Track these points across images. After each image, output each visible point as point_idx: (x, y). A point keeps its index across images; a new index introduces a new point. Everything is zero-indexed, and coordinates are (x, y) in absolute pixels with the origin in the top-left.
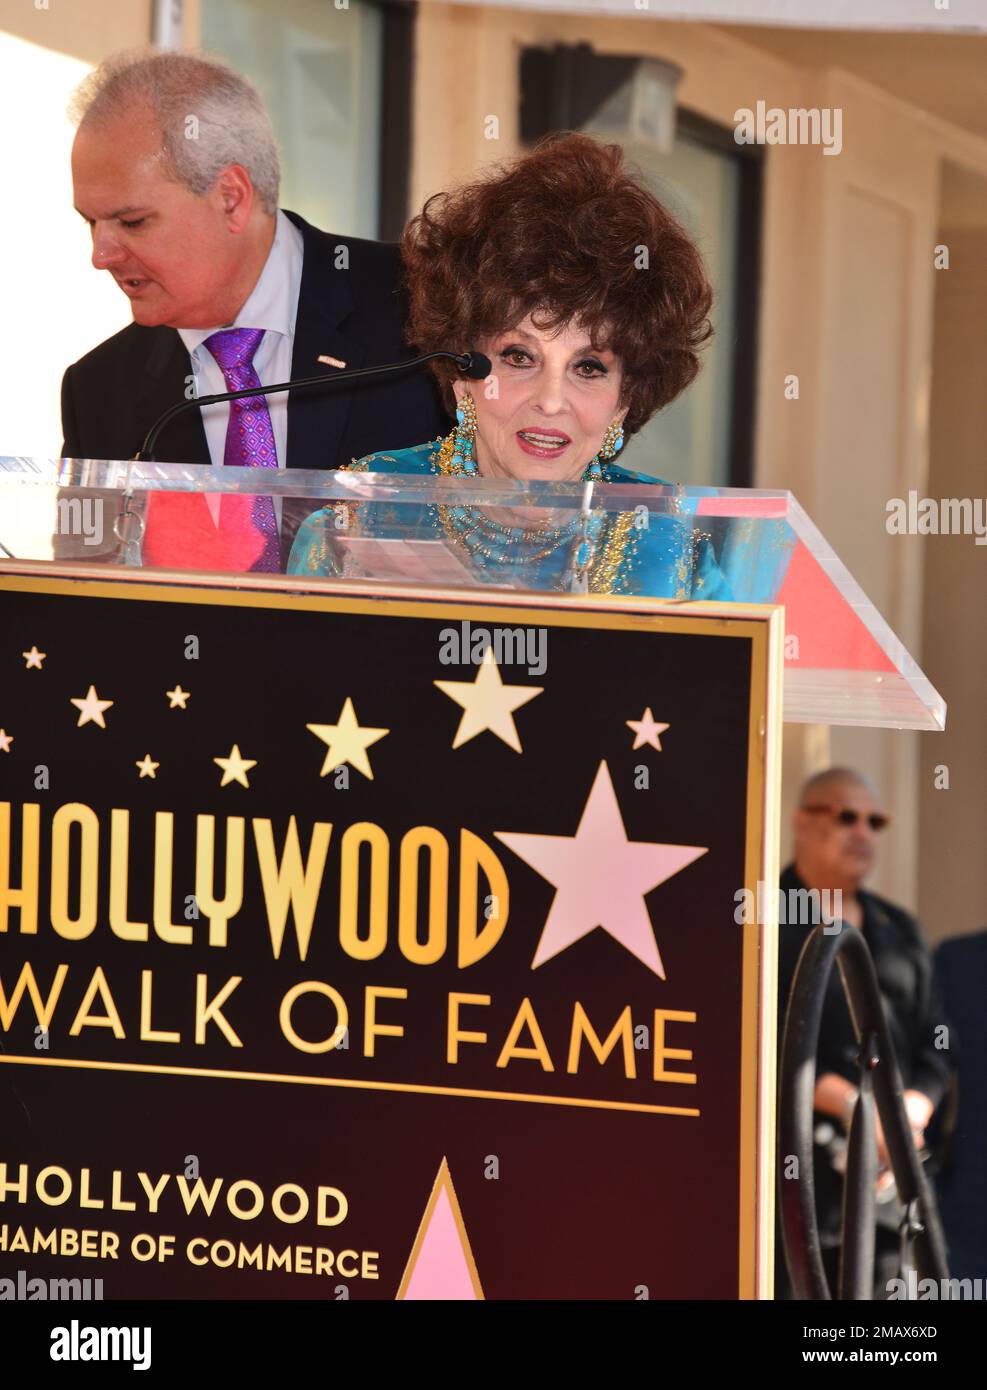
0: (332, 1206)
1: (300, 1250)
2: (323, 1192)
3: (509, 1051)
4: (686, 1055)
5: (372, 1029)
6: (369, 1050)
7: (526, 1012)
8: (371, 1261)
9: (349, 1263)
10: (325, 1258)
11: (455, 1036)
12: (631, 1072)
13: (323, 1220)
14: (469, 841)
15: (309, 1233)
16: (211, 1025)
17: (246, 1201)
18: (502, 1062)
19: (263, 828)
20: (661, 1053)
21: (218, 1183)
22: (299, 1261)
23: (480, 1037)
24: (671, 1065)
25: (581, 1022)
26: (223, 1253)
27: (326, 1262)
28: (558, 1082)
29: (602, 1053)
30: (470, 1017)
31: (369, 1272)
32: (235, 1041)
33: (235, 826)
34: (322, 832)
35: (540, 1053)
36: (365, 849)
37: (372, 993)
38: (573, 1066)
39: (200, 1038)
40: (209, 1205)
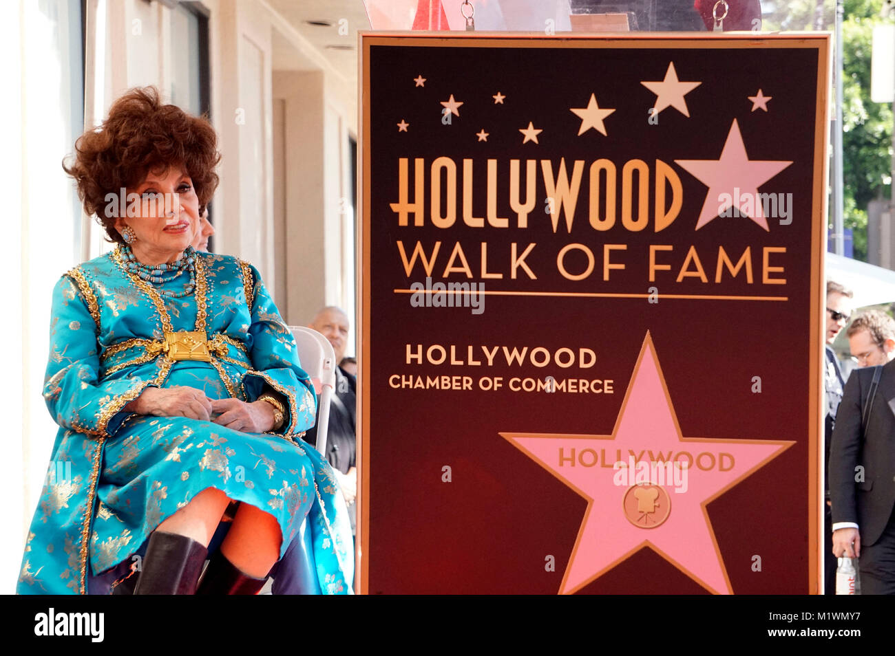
0: (587, 357)
1: (570, 381)
2: (582, 351)
3: (683, 273)
4: (781, 269)
5: (607, 266)
6: (606, 277)
7: (692, 252)
8: (609, 385)
9: (597, 386)
10: (584, 384)
11: (653, 267)
12: (750, 280)
13: (582, 365)
14: (660, 165)
15: (576, 372)
16: (520, 269)
17: (540, 357)
18: (679, 279)
19: (547, 165)
20: (766, 269)
21: (525, 349)
22: (570, 386)
23: (668, 267)
24: (772, 275)
25: (722, 255)
26: (529, 385)
27: (585, 386)
28: (711, 288)
29: (734, 271)
30: (661, 258)
31: (608, 390)
32: (532, 276)
33: (531, 165)
34: (579, 165)
35: (701, 273)
36: (603, 173)
37: (607, 248)
38: (718, 279)
39: (514, 276)
40: (520, 361)
